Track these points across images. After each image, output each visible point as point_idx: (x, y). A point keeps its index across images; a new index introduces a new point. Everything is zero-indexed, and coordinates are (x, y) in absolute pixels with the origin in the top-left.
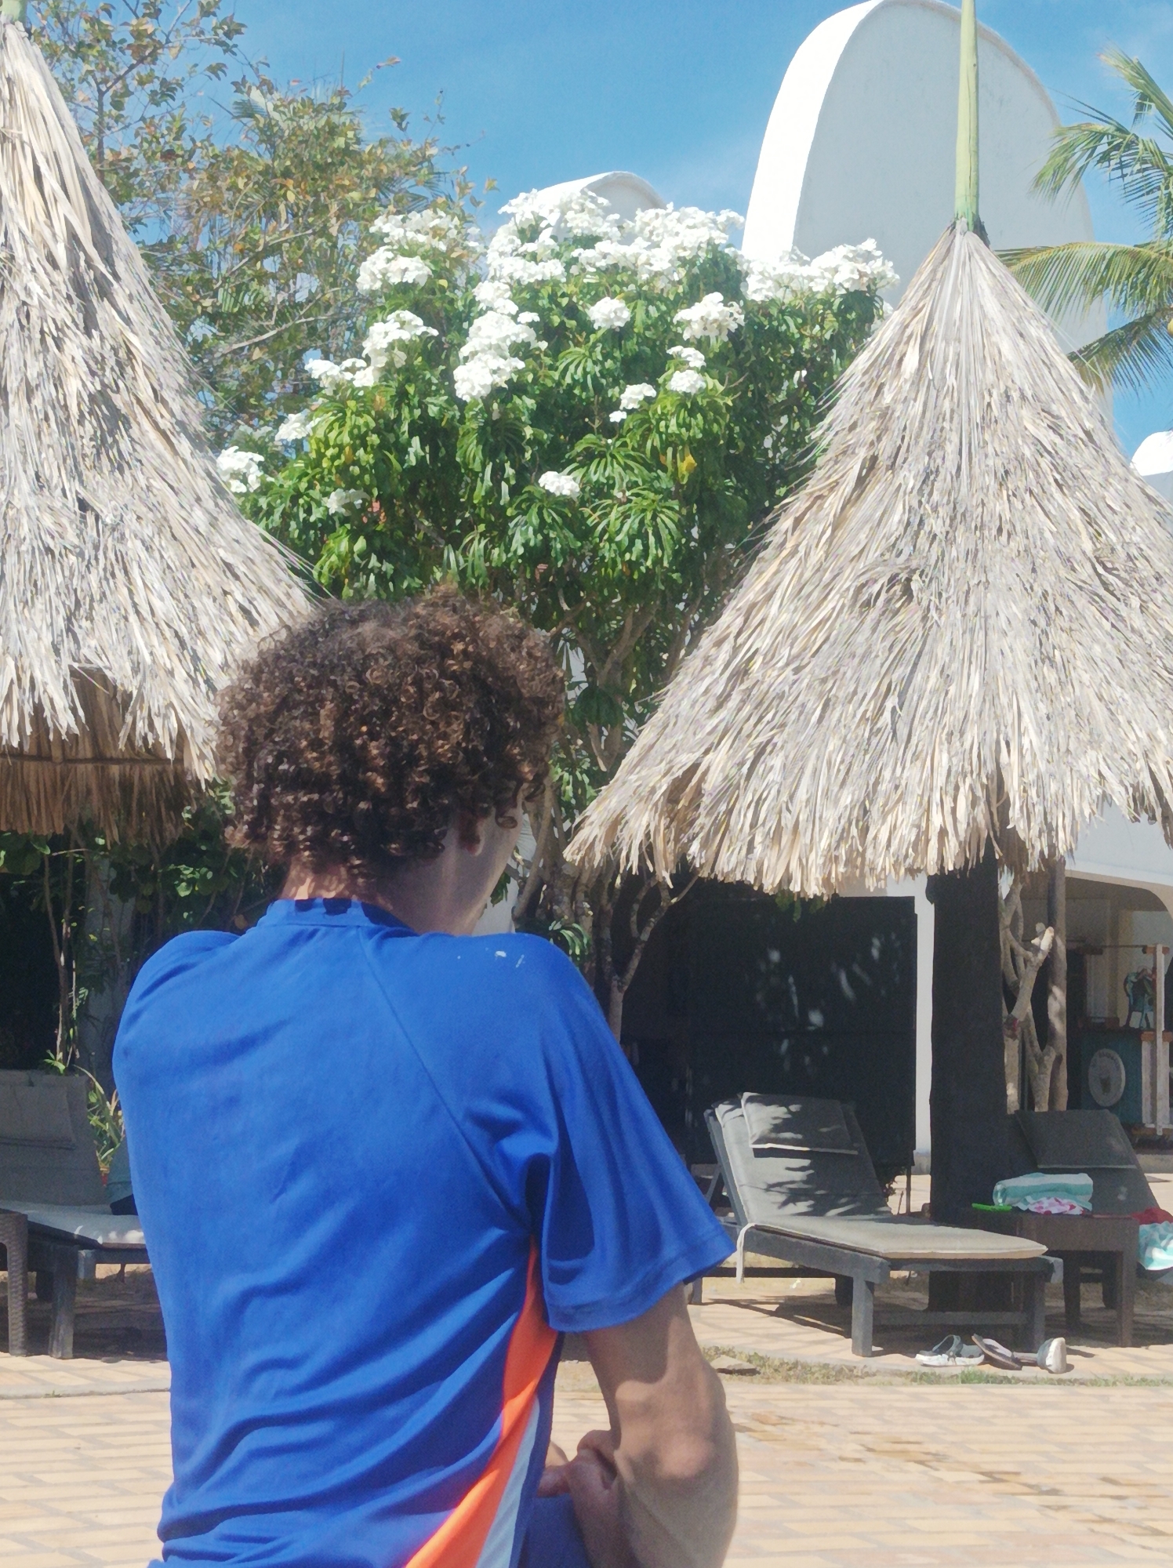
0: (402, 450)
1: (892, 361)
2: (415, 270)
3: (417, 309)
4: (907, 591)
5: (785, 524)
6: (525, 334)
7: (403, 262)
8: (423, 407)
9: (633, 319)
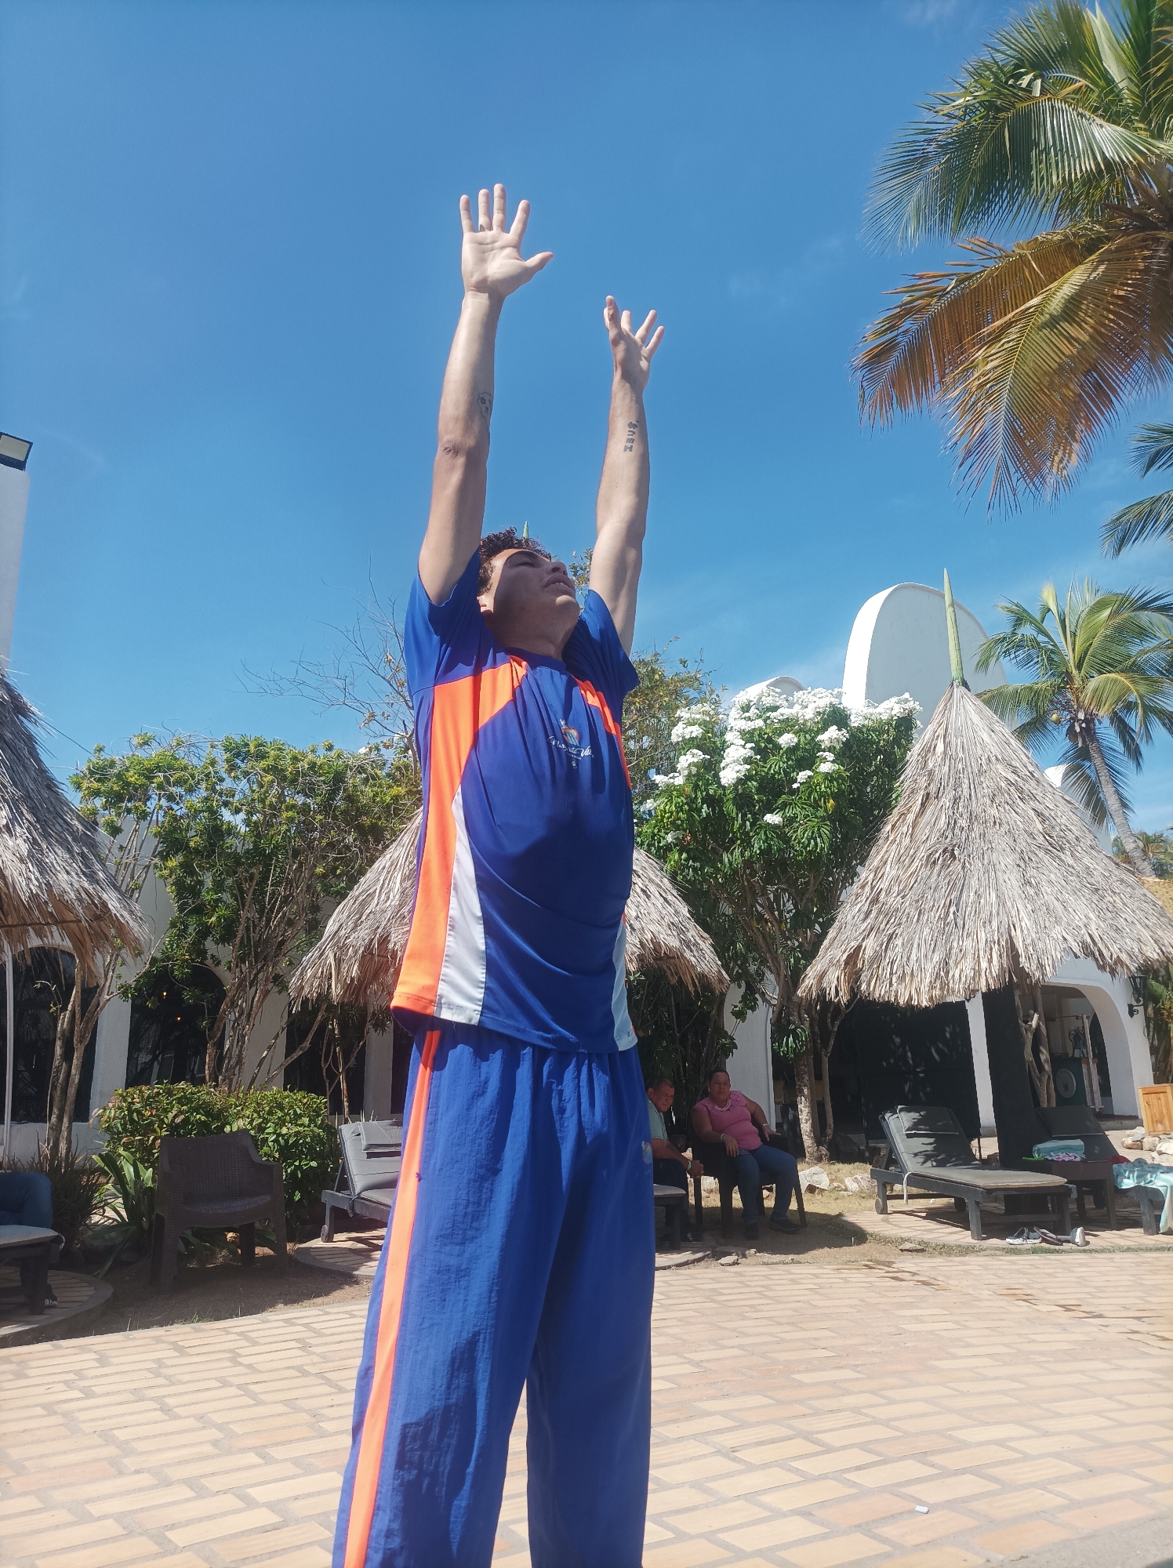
0: (699, 811)
1: (929, 749)
2: (696, 731)
3: (699, 748)
4: (953, 855)
5: (888, 827)
6: (750, 753)
7: (690, 728)
8: (706, 790)
9: (799, 741)
